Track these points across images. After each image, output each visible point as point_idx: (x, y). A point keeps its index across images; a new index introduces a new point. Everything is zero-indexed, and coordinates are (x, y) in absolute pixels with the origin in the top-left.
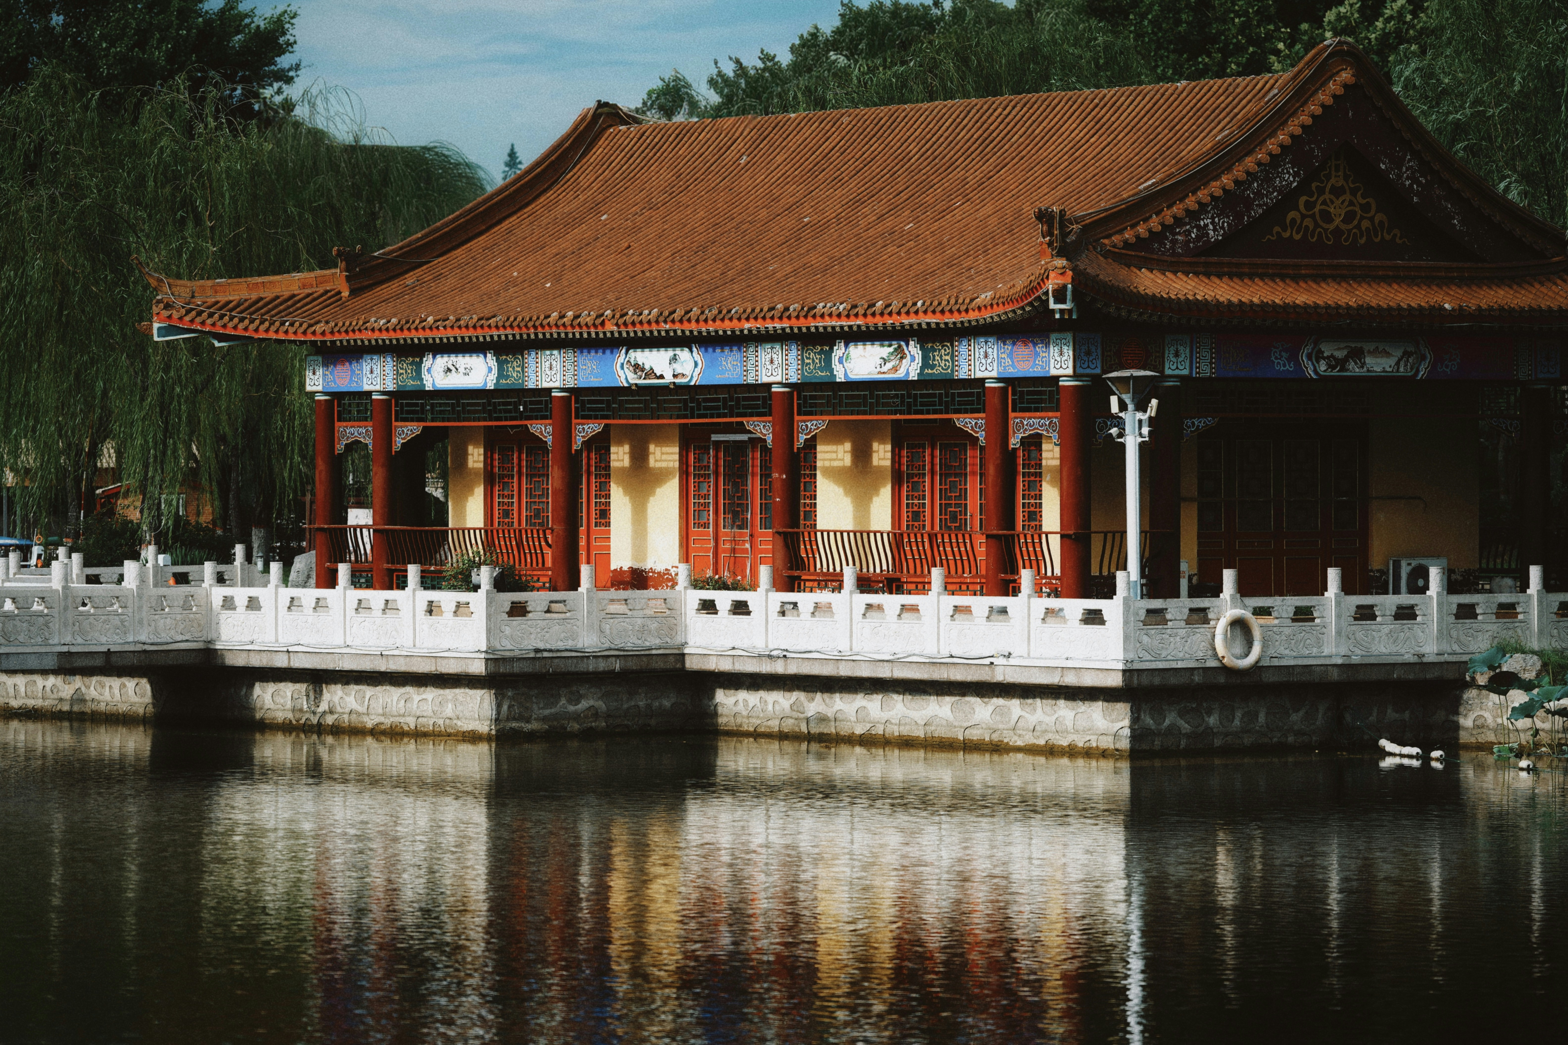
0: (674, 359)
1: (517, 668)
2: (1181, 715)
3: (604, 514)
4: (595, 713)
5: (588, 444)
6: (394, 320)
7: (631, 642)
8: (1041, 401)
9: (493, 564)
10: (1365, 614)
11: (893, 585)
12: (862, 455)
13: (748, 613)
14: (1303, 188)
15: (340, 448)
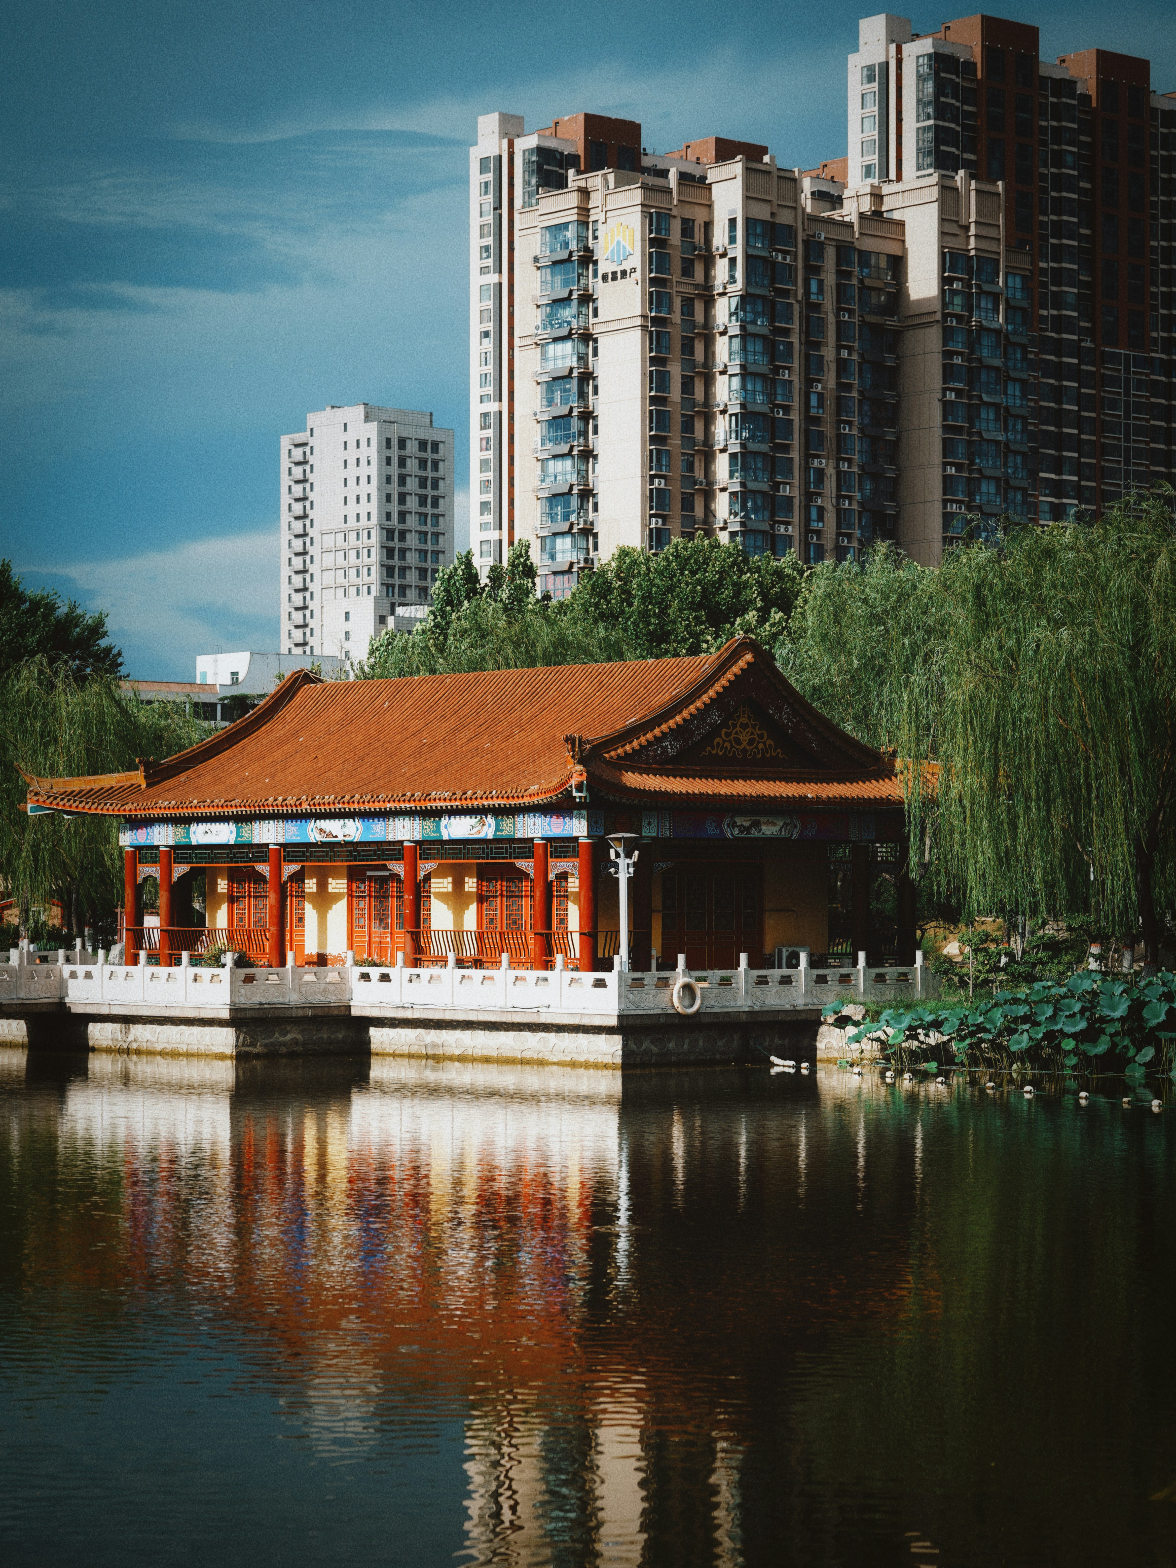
0: (344, 825)
1: (249, 1014)
2: (652, 1042)
3: (301, 919)
4: (295, 1042)
5: (292, 878)
6: (173, 802)
7: (318, 999)
8: (567, 852)
9: (234, 951)
10: (762, 981)
11: (478, 964)
12: (458, 884)
13: (390, 981)
14: (724, 724)
15: (140, 880)
